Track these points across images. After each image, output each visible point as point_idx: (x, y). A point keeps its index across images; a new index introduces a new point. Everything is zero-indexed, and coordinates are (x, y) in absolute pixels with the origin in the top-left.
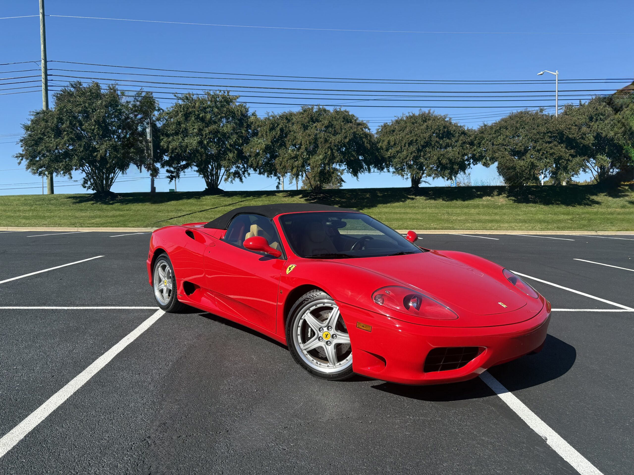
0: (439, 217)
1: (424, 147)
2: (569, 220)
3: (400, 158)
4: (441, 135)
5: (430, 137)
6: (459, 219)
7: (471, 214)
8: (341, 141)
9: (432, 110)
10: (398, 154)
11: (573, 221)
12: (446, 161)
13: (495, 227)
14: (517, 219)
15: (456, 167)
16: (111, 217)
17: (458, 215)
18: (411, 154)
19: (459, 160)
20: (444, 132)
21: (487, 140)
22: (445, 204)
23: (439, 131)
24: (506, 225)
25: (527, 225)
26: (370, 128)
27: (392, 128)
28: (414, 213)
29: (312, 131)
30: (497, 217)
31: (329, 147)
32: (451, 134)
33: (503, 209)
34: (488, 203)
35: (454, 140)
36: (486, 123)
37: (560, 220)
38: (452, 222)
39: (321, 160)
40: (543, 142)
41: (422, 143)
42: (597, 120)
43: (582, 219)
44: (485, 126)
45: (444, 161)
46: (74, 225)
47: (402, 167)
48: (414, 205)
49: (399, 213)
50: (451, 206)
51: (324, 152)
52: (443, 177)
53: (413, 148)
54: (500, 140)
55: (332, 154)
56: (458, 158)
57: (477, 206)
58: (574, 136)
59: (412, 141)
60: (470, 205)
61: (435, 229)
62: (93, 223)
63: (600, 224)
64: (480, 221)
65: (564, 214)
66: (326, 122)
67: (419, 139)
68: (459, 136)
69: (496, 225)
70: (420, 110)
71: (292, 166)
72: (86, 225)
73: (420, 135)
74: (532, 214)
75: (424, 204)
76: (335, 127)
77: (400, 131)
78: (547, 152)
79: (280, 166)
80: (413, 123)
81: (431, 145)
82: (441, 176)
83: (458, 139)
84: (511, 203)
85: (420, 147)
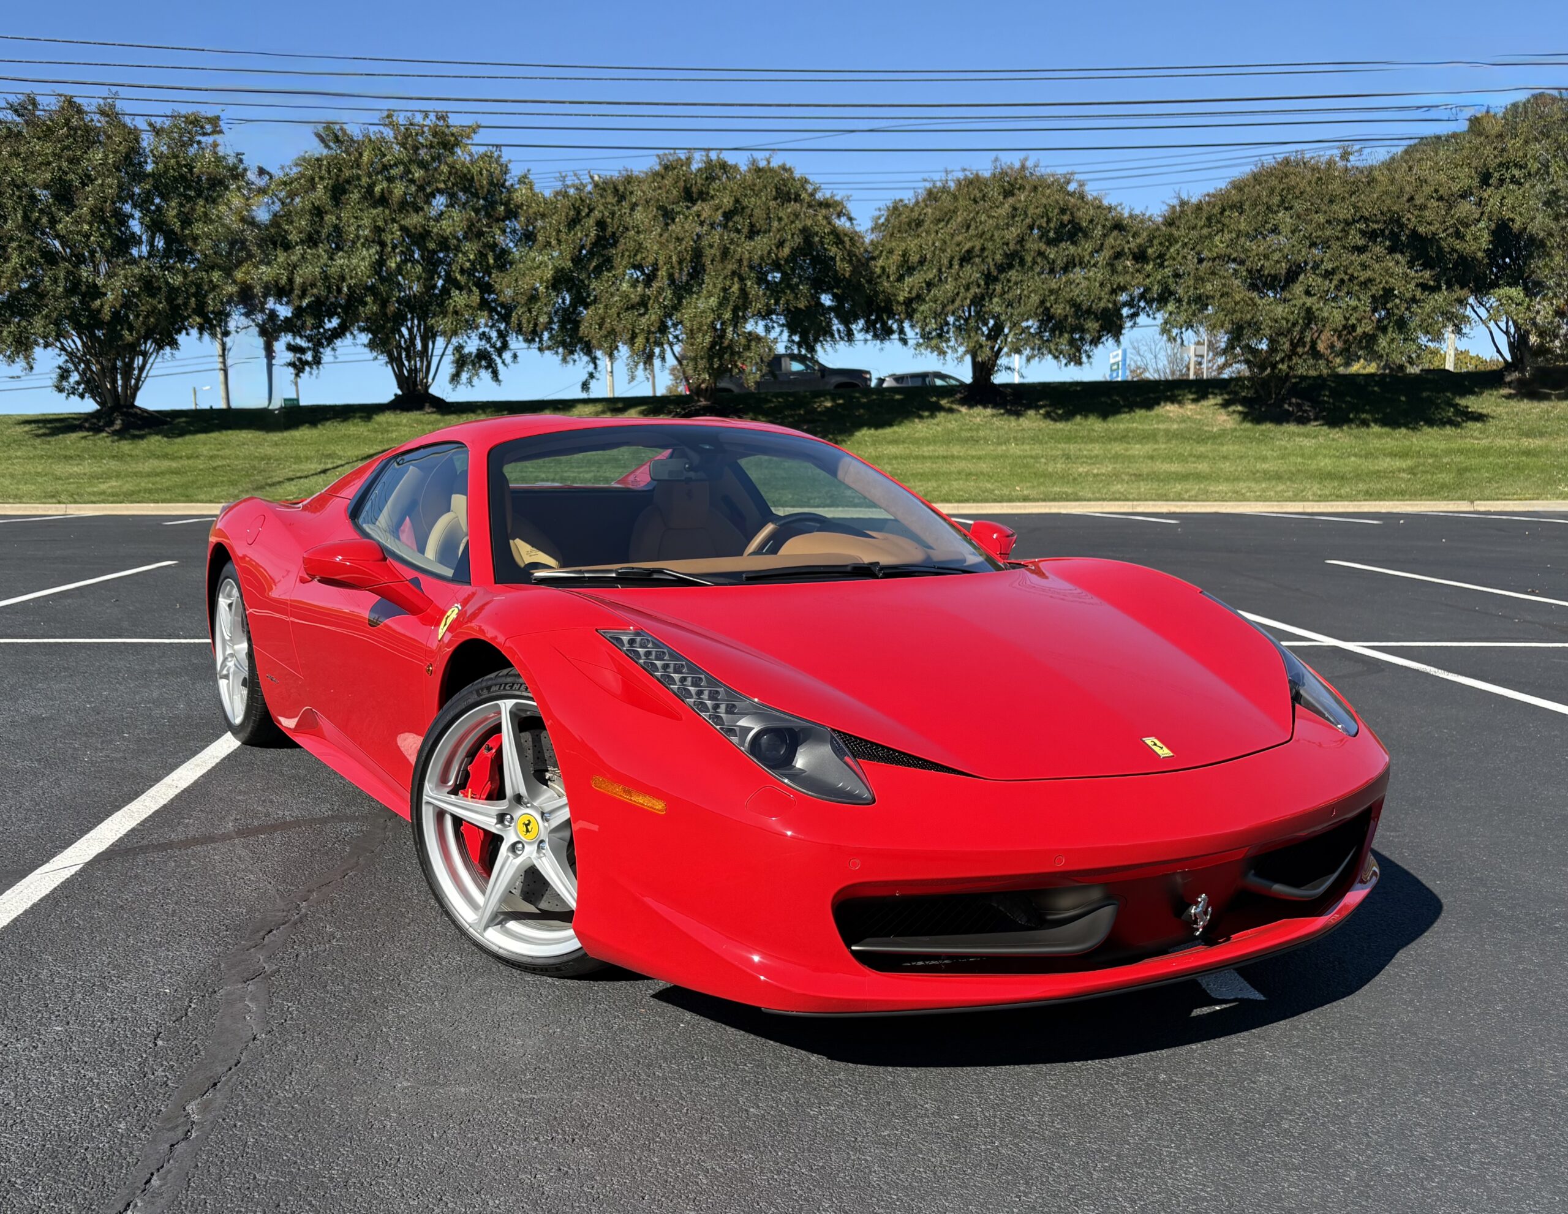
0: (1040, 466)
1: (1002, 268)
2: (1404, 471)
3: (935, 301)
4: (1052, 234)
5: (1021, 241)
6: (1095, 471)
7: (1131, 459)
8: (769, 253)
9: (1032, 159)
10: (929, 291)
11: (1415, 474)
12: (1064, 308)
13: (1193, 493)
14: (1258, 471)
15: (1092, 325)
16: (149, 475)
17: (1095, 459)
18: (967, 288)
19: (1102, 304)
20: (1063, 225)
21: (1185, 245)
22: (1061, 430)
23: (1049, 221)
24: (1223, 487)
25: (1281, 487)
26: (853, 215)
27: (915, 215)
28: (973, 457)
29: (686, 226)
30: (1200, 467)
31: (734, 273)
32: (1081, 229)
33: (1222, 444)
34: (1183, 426)
35: (1089, 246)
36: (1185, 197)
37: (1378, 471)
38: (1075, 479)
39: (713, 311)
40: (1344, 247)
41: (998, 256)
42: (1502, 181)
43: (1441, 468)
44: (1183, 203)
45: (1059, 310)
46: (53, 497)
47: (941, 329)
48: (974, 434)
49: (930, 457)
50: (1075, 437)
51: (720, 286)
52: (1056, 357)
53: (972, 273)
54: (1220, 243)
55: (743, 292)
56: (1100, 299)
57: (1151, 437)
58: (1433, 228)
59: (969, 251)
60: (1131, 434)
61: (1026, 499)
62: (103, 493)
63: (1490, 482)
64: (1153, 477)
65: (1393, 455)
66: (727, 202)
67: (989, 245)
68: (1105, 235)
69: (1195, 488)
70: (996, 160)
71: (633, 331)
72: (86, 497)
73: (993, 235)
74: (1303, 456)
75: (1002, 432)
76: (751, 215)
77: (939, 221)
78: (1352, 278)
79: (600, 328)
80: (975, 201)
81: (1022, 262)
82: (1050, 352)
83: (1102, 244)
84: (1248, 425)
85: (992, 268)
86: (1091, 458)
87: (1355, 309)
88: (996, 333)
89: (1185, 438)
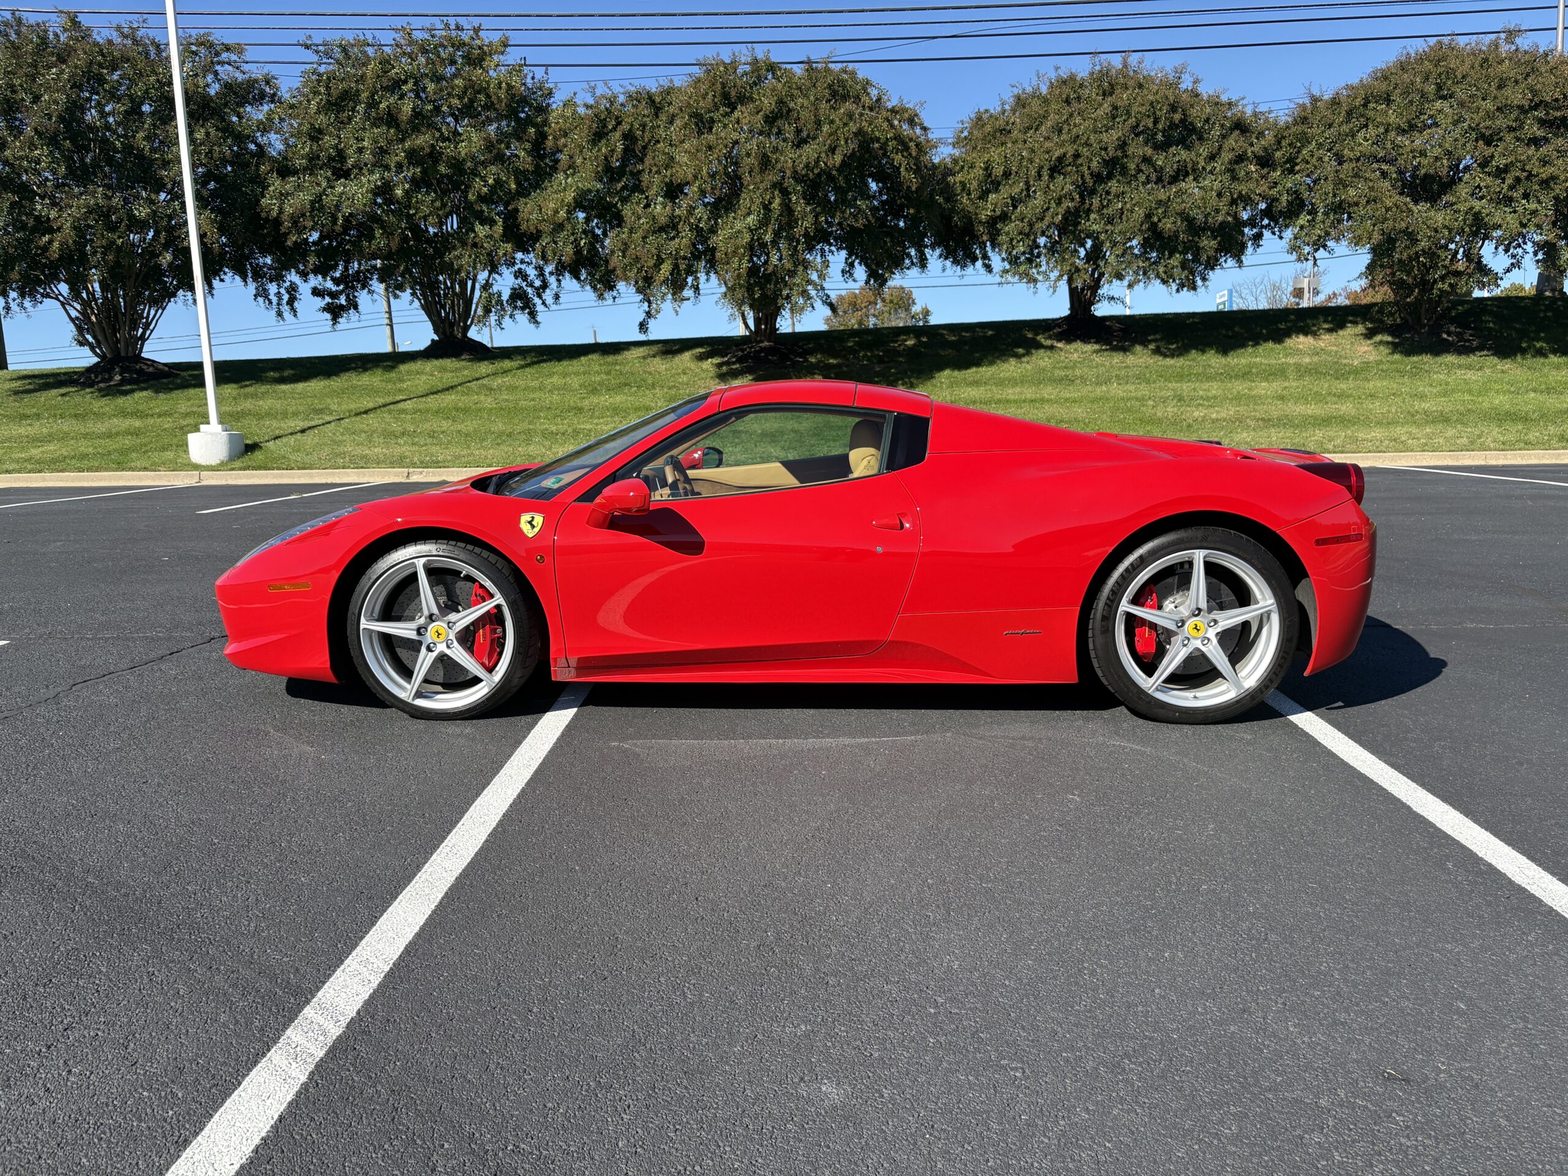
0: (1148, 411)
1: (1098, 178)
3: (1022, 220)
4: (1160, 137)
5: (1123, 145)
6: (1214, 416)
7: (1255, 399)
8: (817, 161)
9: (1135, 61)
10: (1015, 207)
12: (1174, 223)
13: (1338, 441)
14: (1417, 412)
15: (1208, 243)
17: (1212, 401)
18: (1059, 202)
19: (1220, 218)
20: (1173, 126)
21: (1320, 146)
22: (1171, 366)
23: (1155, 122)
24: (1377, 433)
25: (1451, 432)
26: (928, 125)
27: (1001, 123)
28: (1066, 400)
29: (723, 133)
30: (1344, 408)
31: (774, 186)
32: (1195, 130)
33: (1367, 380)
34: (1316, 359)
35: (1204, 151)
36: (1316, 92)
38: (1189, 426)
39: (751, 231)
40: (1518, 139)
41: (1094, 164)
44: (1315, 100)
45: (1168, 225)
47: (1031, 253)
48: (1069, 372)
49: (1015, 401)
50: (1189, 375)
51: (758, 201)
52: (1164, 282)
53: (1065, 184)
54: (1364, 142)
55: (787, 209)
56: (1217, 211)
57: (1280, 373)
59: (1060, 159)
60: (1254, 370)
66: (768, 103)
67: (1085, 151)
68: (1223, 137)
70: (1096, 61)
73: (1089, 140)
74: (1470, 392)
76: (798, 119)
77: (1029, 128)
78: (1530, 176)
79: (624, 256)
80: (1068, 101)
81: (1124, 170)
82: (1158, 276)
83: (1220, 147)
84: (1397, 357)
85: (1088, 177)
86: (1208, 399)
87: (1534, 212)
88: (1095, 256)
89: (1321, 373)
